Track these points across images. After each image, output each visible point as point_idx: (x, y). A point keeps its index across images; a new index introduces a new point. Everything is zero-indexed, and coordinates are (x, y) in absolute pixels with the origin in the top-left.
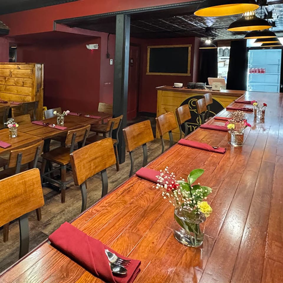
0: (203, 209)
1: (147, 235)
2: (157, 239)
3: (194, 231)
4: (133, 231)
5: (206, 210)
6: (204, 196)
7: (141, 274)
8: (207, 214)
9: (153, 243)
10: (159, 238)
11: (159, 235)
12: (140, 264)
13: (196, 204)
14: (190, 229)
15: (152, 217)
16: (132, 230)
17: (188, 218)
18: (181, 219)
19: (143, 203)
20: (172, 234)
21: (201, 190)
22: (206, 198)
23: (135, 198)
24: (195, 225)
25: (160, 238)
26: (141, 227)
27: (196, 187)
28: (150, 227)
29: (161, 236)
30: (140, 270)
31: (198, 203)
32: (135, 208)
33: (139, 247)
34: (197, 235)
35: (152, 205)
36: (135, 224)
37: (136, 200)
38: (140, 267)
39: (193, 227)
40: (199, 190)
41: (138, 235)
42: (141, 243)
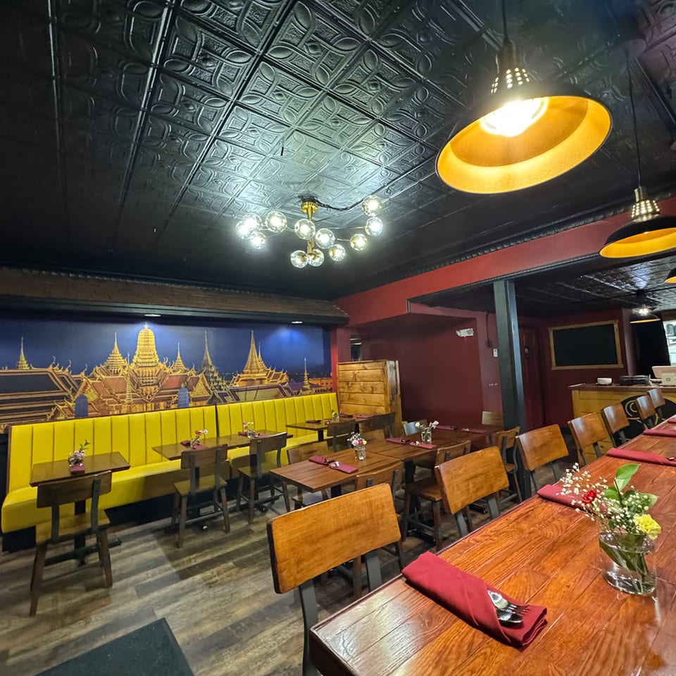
0: (643, 526)
1: (558, 575)
2: (575, 582)
3: (637, 567)
4: (535, 569)
5: (649, 527)
6: (643, 506)
7: (548, 629)
8: (653, 535)
9: (569, 587)
10: (577, 581)
11: (579, 576)
12: (545, 611)
13: (632, 518)
14: (630, 565)
15: (565, 551)
16: (533, 567)
17: (624, 547)
18: (611, 548)
19: (551, 533)
20: (601, 576)
21: (637, 496)
22: (646, 508)
23: (537, 525)
24: (637, 556)
25: (580, 579)
26: (547, 564)
27: (628, 493)
28: (564, 564)
29: (581, 578)
30: (546, 622)
31: (634, 517)
32: (538, 538)
33: (545, 591)
34: (643, 576)
35: (565, 535)
36: (537, 561)
37: (539, 529)
38: (546, 617)
39: (635, 562)
40: (634, 496)
41: (543, 575)
42: (548, 585)
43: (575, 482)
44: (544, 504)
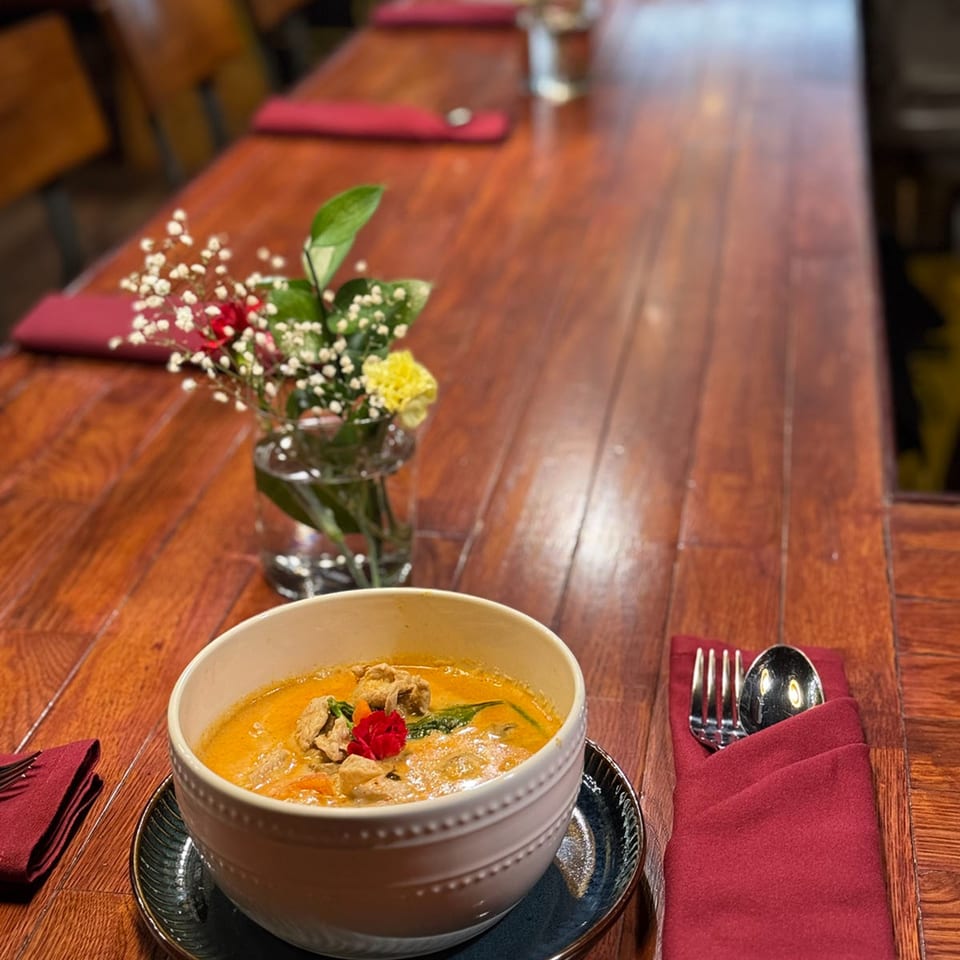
0: (390, 390)
1: (119, 621)
2: (178, 624)
3: (363, 521)
4: (37, 627)
5: (408, 389)
6: (391, 323)
7: (107, 801)
8: (415, 411)
9: (159, 646)
10: (186, 615)
11: (190, 600)
12: (94, 751)
13: (358, 373)
14: (345, 521)
15: (134, 535)
16: (32, 622)
17: (329, 469)
18: (291, 484)
20: (257, 579)
21: (375, 296)
22: (401, 331)
23: (27, 466)
24: (365, 490)
25: (194, 611)
26: (78, 594)
27: (349, 287)
28: (137, 580)
29: (196, 605)
30: (98, 784)
31: (366, 368)
32: (37, 513)
33: (83, 688)
34: (379, 541)
35: (131, 475)
36: (44, 594)
37: (35, 477)
38: (98, 769)
39: (356, 507)
40: (367, 299)
41: (70, 636)
42: (91, 667)
43: (178, 286)
44: (42, 376)
